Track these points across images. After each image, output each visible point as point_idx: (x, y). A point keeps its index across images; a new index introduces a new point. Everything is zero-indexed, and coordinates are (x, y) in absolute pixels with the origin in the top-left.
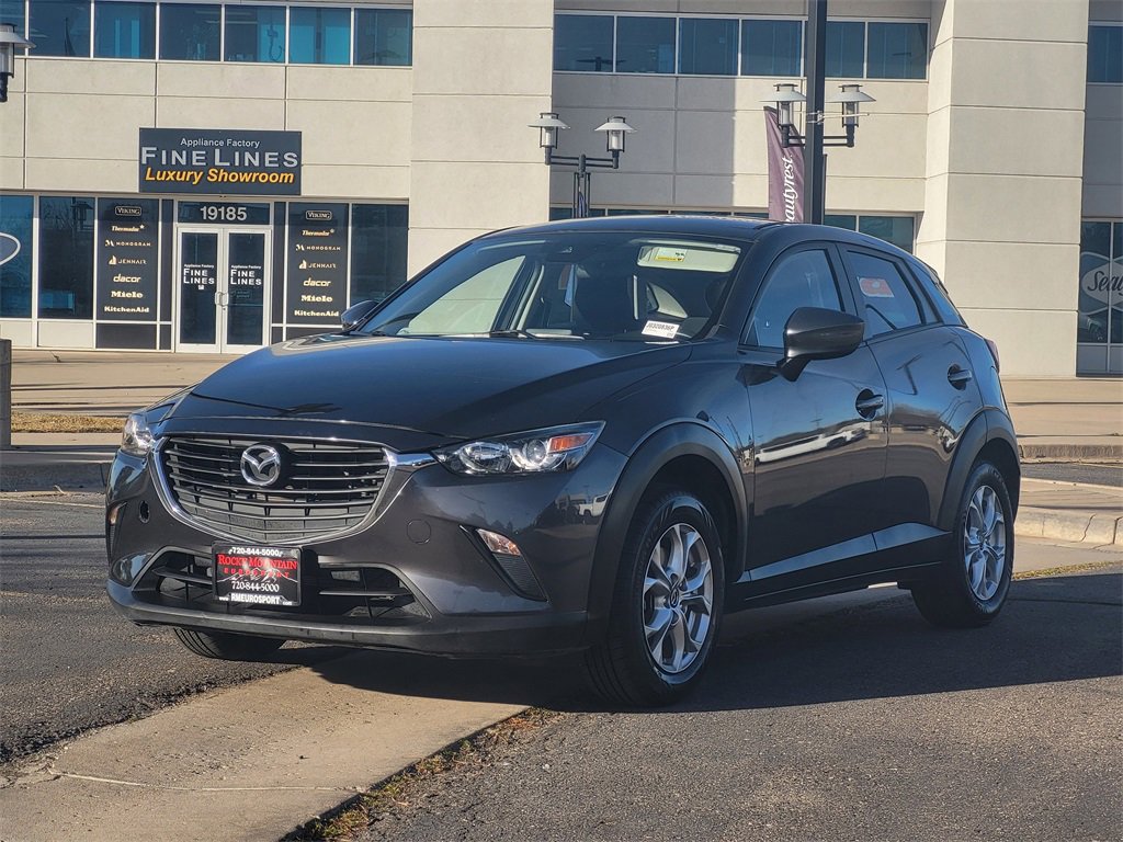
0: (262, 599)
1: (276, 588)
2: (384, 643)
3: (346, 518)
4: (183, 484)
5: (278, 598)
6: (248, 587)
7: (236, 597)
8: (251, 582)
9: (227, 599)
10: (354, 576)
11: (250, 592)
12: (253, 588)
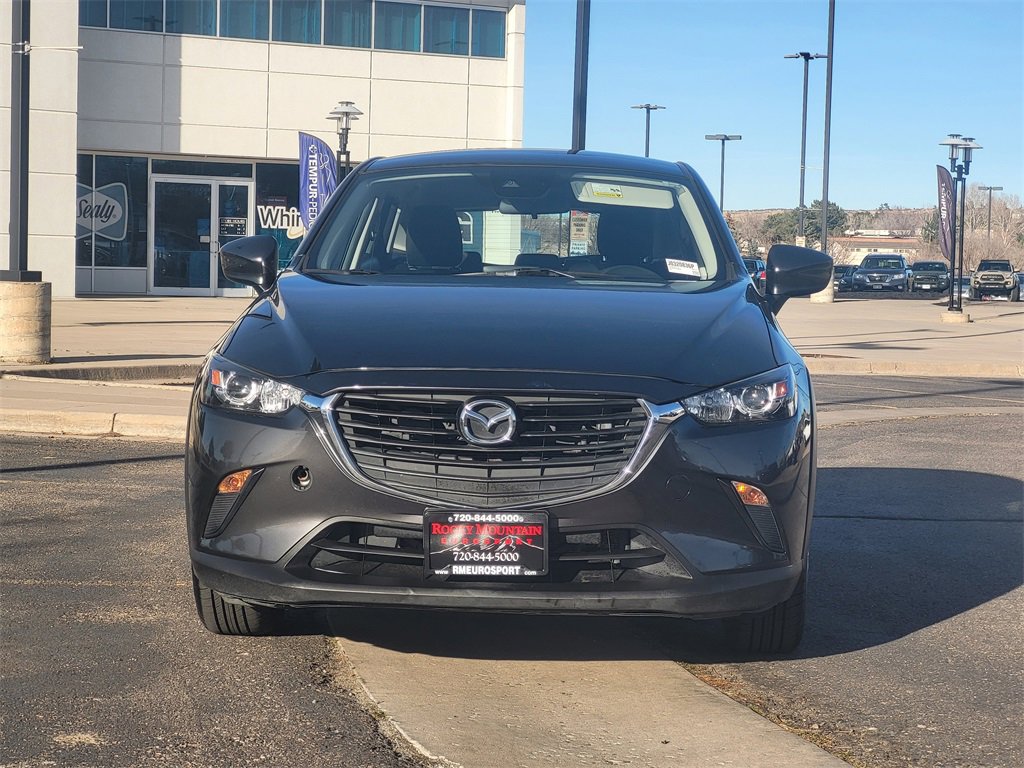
0: (495, 570)
1: (515, 557)
2: (648, 608)
3: (593, 476)
4: (360, 445)
5: (518, 568)
6: (476, 556)
7: (458, 570)
8: (481, 552)
9: (446, 572)
10: (594, 539)
11: (480, 563)
12: (483, 559)
